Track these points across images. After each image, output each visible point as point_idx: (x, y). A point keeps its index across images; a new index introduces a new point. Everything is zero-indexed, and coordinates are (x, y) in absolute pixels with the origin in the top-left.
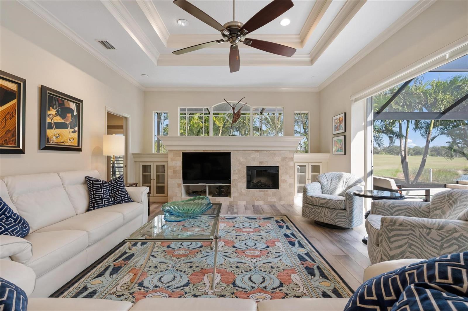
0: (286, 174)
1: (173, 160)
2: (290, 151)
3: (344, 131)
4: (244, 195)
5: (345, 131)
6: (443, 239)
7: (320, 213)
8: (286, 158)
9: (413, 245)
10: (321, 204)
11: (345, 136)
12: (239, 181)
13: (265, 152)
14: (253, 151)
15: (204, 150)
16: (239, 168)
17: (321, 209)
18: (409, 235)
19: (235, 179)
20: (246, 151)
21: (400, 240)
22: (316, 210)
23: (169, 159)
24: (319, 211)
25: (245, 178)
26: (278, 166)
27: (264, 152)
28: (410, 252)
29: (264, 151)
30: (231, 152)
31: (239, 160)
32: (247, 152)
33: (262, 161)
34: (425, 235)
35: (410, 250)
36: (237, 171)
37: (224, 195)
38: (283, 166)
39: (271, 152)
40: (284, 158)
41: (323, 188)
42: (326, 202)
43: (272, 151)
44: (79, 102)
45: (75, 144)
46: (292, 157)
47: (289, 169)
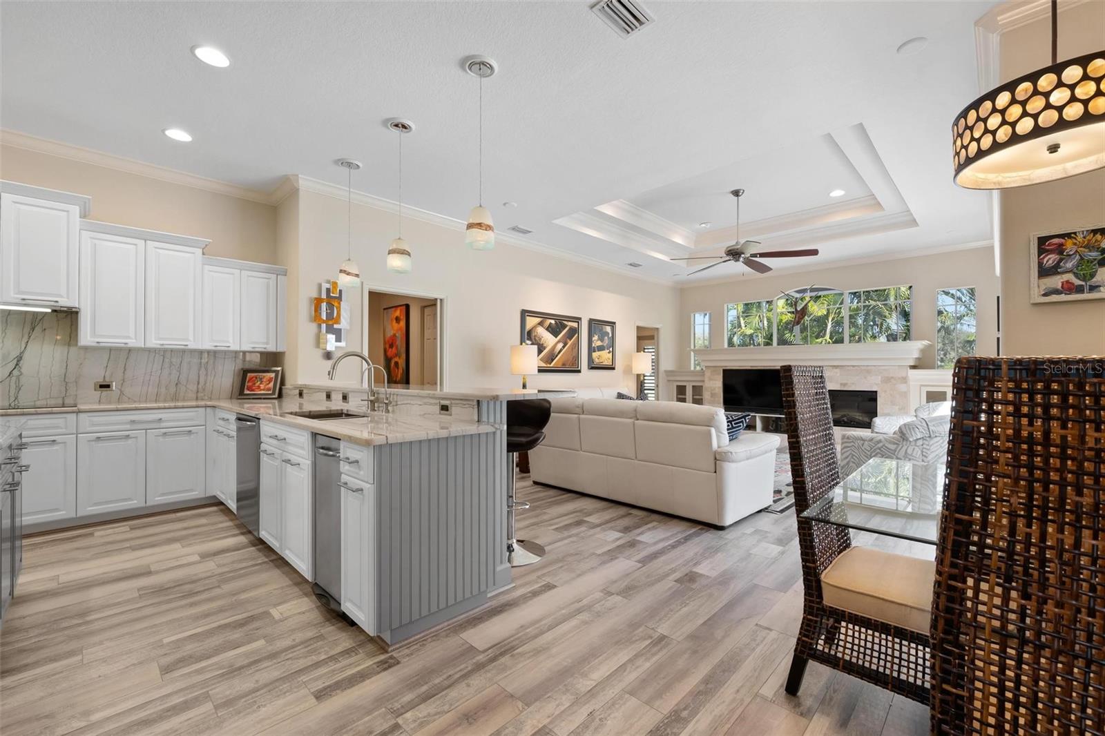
1: (710, 379)
2: (899, 366)
8: (892, 377)
13: (851, 368)
14: (830, 367)
23: (706, 379)
27: (849, 368)
33: (843, 382)
38: (885, 392)
39: (862, 367)
40: (888, 377)
43: (864, 366)
44: (612, 324)
45: (608, 363)
46: (904, 375)
47: (897, 396)
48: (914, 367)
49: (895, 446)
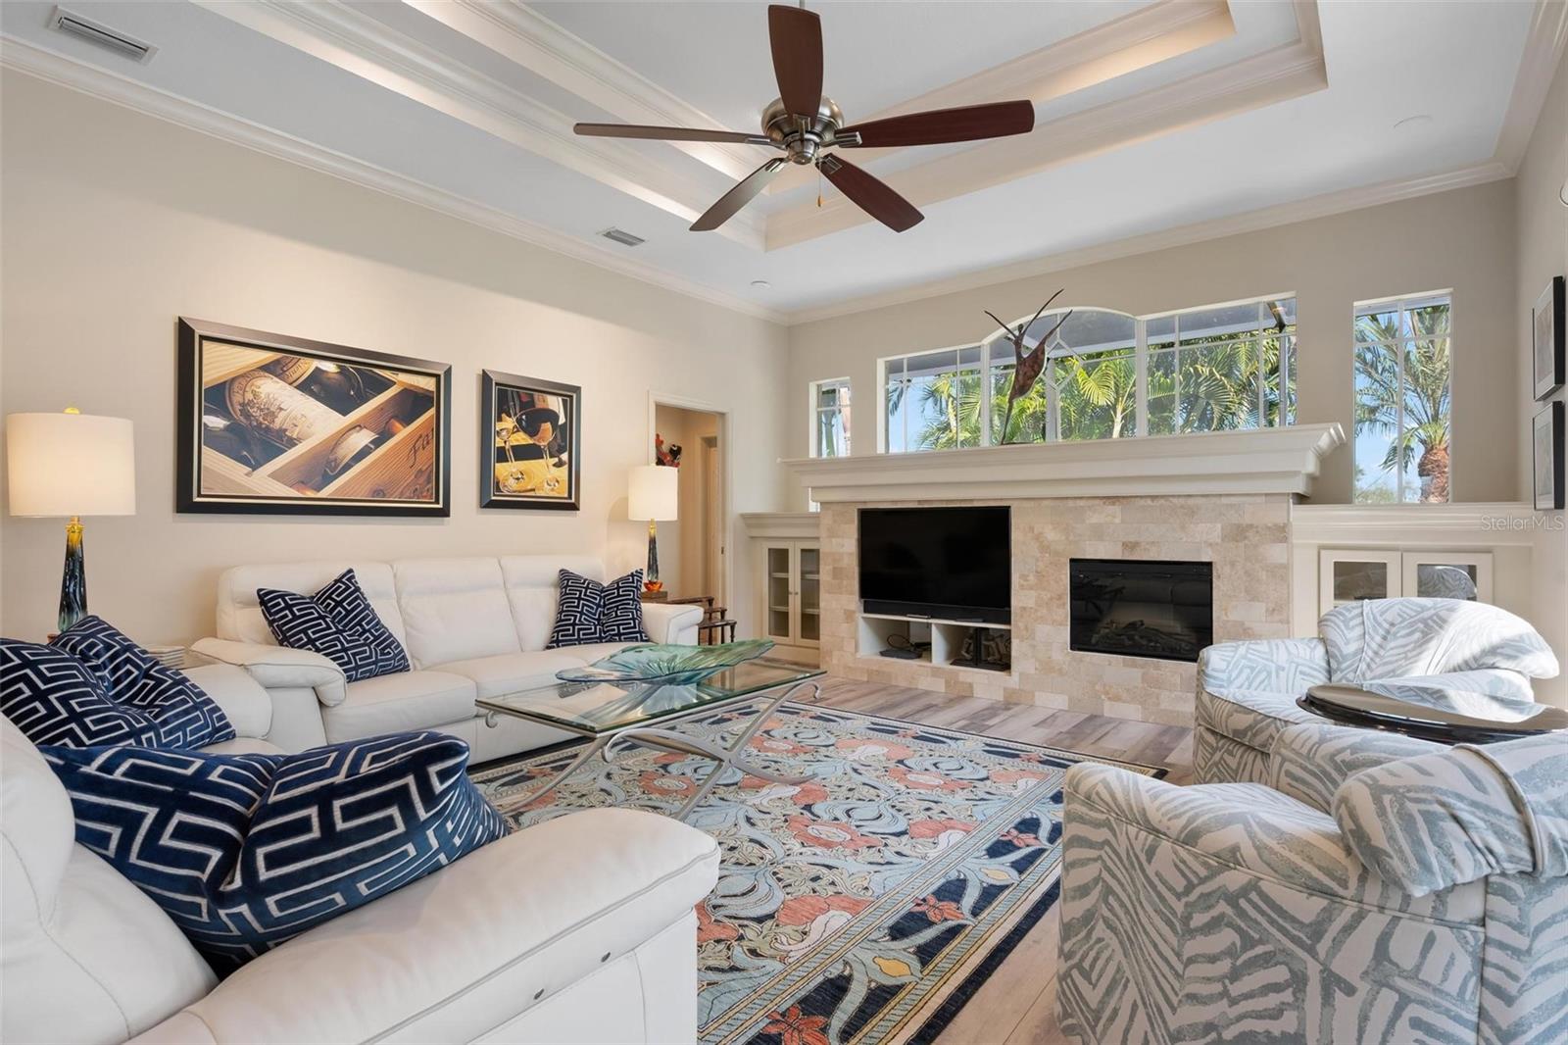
0: (1252, 600)
1: (832, 534)
2: (1266, 495)
3: (1553, 386)
4: (1060, 670)
5: (1559, 381)
6: (1190, 887)
8: (1251, 526)
9: (1113, 891)
11: (1558, 408)
12: (1039, 614)
13: (1149, 502)
14: (1097, 502)
15: (919, 502)
16: (1040, 564)
17: (1241, 757)
18: (1103, 845)
19: (1024, 608)
20: (1067, 498)
23: (823, 533)
25: (1064, 604)
26: (1209, 564)
27: (1142, 502)
29: (1141, 497)
30: (1009, 507)
31: (1041, 533)
32: (1071, 503)
33: (1132, 538)
34: (1143, 859)
36: (1031, 578)
37: (994, 663)
38: (1233, 564)
39: (1175, 500)
40: (1239, 526)
41: (1336, 671)
42: (1250, 727)
43: (1179, 496)
44: (570, 394)
45: (561, 492)
46: (1280, 521)
47: (1263, 575)
48: (1301, 499)
49: (1320, 903)
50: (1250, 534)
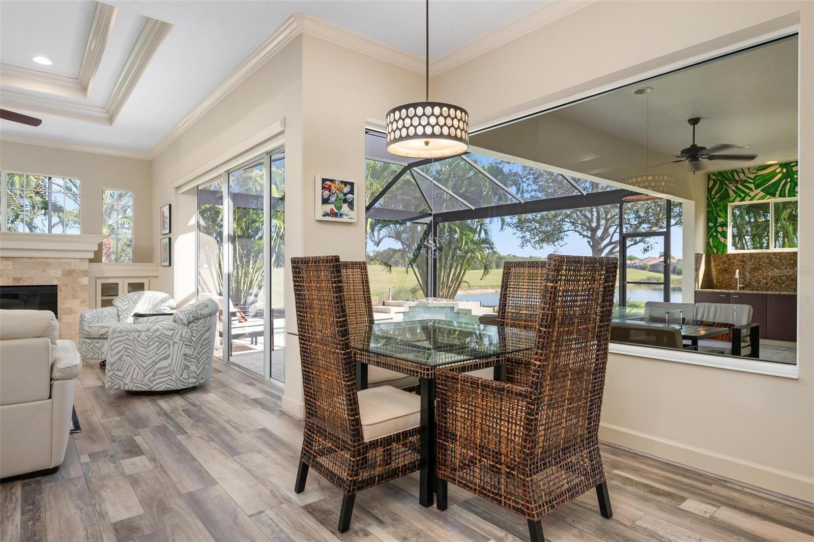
0: (74, 299)
2: (80, 259)
3: (168, 232)
5: (170, 232)
6: (149, 338)
7: (100, 348)
8: (74, 270)
9: (128, 348)
10: (101, 335)
11: (170, 239)
13: (27, 260)
18: (125, 340)
21: (118, 347)
22: (96, 344)
24: (99, 345)
26: (56, 286)
27: (24, 260)
28: (126, 356)
29: (23, 258)
34: (137, 338)
35: (126, 353)
38: (66, 285)
39: (40, 260)
40: (69, 270)
43: (42, 258)
47: (79, 289)
48: (92, 261)
50: (73, 274)
